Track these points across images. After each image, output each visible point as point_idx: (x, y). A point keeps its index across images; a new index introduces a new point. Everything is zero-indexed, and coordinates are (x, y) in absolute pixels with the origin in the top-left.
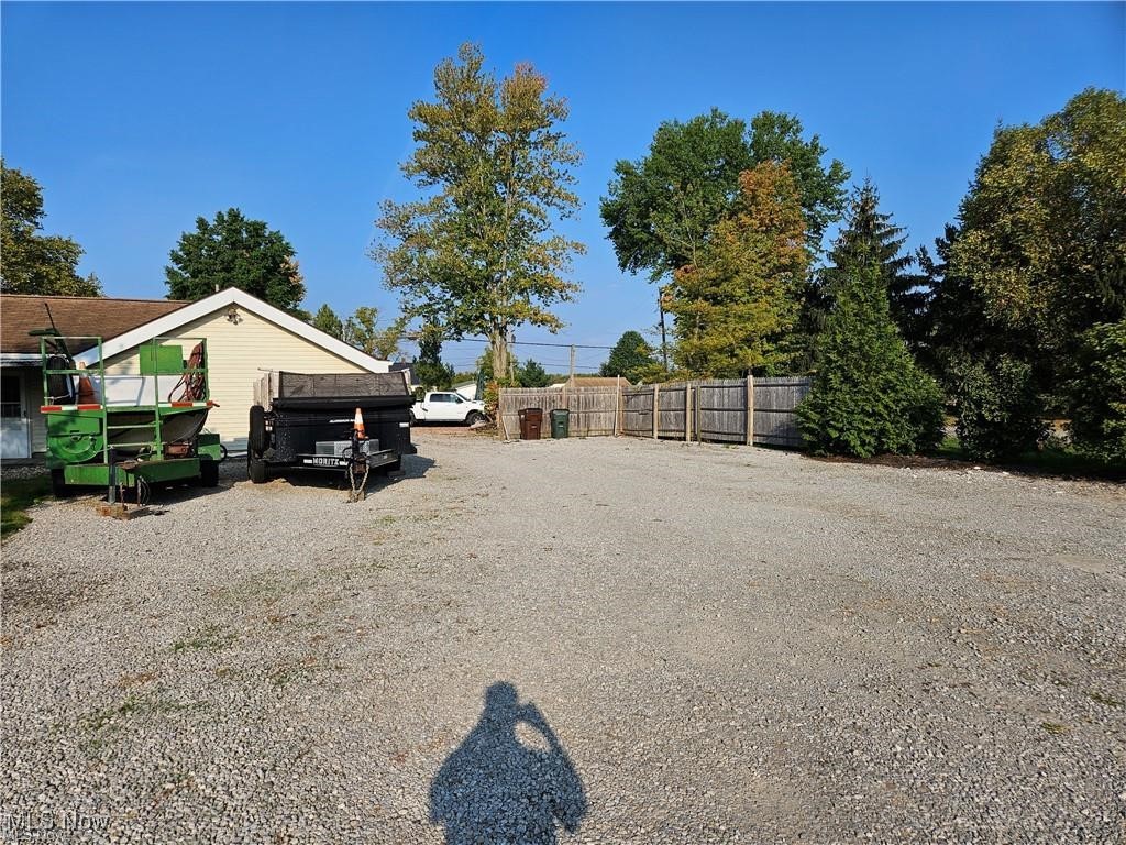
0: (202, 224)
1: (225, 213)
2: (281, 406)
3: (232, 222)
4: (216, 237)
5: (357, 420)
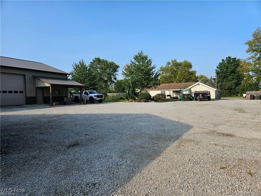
0: (223, 60)
1: (227, 57)
2: (195, 94)
3: (229, 59)
4: (226, 62)
5: (201, 95)
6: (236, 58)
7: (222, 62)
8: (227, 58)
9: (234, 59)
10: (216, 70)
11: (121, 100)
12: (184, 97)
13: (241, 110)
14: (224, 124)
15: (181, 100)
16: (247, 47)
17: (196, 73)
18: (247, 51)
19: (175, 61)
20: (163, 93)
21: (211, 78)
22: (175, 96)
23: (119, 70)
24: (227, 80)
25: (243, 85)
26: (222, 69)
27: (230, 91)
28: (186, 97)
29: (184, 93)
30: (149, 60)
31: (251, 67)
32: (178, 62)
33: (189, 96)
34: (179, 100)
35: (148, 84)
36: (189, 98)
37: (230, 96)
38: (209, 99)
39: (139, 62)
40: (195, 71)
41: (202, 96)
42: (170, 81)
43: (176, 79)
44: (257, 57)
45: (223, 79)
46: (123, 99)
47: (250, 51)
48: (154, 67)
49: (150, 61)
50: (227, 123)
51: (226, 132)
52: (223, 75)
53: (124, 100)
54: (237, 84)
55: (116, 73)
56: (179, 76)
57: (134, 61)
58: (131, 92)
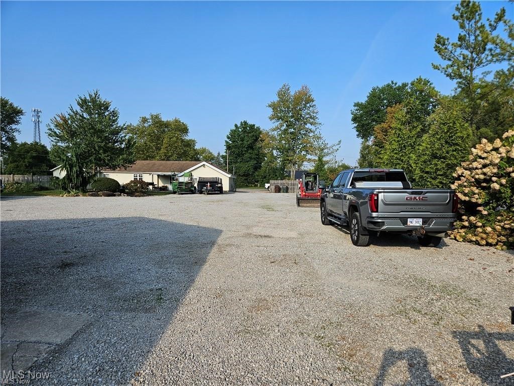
0: (236, 126)
1: (243, 122)
2: (199, 182)
3: (245, 125)
4: (240, 130)
5: (209, 184)
6: (254, 125)
7: (234, 128)
8: (241, 122)
9: (252, 126)
10: (226, 141)
11: (42, 192)
12: (181, 188)
13: (269, 208)
14: (258, 226)
15: (174, 193)
16: (270, 112)
17: (196, 144)
18: (270, 118)
19: (157, 117)
20: (138, 178)
21: (219, 154)
22: (161, 184)
23: (21, 121)
24: (242, 159)
25: (263, 169)
26: (234, 142)
27: (246, 178)
28: (184, 187)
29: (181, 180)
30: (113, 111)
31: (275, 143)
32: (163, 120)
33: (190, 186)
34: (172, 193)
35: (111, 160)
36: (188, 189)
37: (247, 186)
38: (220, 191)
39: (90, 114)
40: (194, 141)
41: (210, 186)
42: (149, 156)
43: (161, 152)
44: (283, 128)
45: (236, 157)
46: (47, 189)
47: (274, 118)
48: (124, 127)
49: (114, 114)
50: (259, 224)
51: (262, 234)
52: (237, 151)
53: (49, 191)
54: (257, 167)
55: (14, 126)
56: (166, 147)
57: (79, 111)
58: (75, 175)
